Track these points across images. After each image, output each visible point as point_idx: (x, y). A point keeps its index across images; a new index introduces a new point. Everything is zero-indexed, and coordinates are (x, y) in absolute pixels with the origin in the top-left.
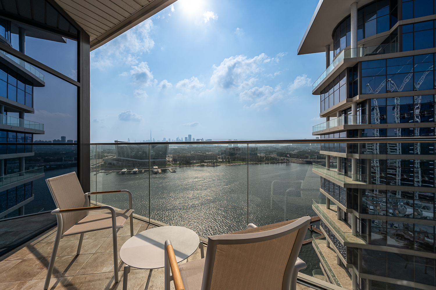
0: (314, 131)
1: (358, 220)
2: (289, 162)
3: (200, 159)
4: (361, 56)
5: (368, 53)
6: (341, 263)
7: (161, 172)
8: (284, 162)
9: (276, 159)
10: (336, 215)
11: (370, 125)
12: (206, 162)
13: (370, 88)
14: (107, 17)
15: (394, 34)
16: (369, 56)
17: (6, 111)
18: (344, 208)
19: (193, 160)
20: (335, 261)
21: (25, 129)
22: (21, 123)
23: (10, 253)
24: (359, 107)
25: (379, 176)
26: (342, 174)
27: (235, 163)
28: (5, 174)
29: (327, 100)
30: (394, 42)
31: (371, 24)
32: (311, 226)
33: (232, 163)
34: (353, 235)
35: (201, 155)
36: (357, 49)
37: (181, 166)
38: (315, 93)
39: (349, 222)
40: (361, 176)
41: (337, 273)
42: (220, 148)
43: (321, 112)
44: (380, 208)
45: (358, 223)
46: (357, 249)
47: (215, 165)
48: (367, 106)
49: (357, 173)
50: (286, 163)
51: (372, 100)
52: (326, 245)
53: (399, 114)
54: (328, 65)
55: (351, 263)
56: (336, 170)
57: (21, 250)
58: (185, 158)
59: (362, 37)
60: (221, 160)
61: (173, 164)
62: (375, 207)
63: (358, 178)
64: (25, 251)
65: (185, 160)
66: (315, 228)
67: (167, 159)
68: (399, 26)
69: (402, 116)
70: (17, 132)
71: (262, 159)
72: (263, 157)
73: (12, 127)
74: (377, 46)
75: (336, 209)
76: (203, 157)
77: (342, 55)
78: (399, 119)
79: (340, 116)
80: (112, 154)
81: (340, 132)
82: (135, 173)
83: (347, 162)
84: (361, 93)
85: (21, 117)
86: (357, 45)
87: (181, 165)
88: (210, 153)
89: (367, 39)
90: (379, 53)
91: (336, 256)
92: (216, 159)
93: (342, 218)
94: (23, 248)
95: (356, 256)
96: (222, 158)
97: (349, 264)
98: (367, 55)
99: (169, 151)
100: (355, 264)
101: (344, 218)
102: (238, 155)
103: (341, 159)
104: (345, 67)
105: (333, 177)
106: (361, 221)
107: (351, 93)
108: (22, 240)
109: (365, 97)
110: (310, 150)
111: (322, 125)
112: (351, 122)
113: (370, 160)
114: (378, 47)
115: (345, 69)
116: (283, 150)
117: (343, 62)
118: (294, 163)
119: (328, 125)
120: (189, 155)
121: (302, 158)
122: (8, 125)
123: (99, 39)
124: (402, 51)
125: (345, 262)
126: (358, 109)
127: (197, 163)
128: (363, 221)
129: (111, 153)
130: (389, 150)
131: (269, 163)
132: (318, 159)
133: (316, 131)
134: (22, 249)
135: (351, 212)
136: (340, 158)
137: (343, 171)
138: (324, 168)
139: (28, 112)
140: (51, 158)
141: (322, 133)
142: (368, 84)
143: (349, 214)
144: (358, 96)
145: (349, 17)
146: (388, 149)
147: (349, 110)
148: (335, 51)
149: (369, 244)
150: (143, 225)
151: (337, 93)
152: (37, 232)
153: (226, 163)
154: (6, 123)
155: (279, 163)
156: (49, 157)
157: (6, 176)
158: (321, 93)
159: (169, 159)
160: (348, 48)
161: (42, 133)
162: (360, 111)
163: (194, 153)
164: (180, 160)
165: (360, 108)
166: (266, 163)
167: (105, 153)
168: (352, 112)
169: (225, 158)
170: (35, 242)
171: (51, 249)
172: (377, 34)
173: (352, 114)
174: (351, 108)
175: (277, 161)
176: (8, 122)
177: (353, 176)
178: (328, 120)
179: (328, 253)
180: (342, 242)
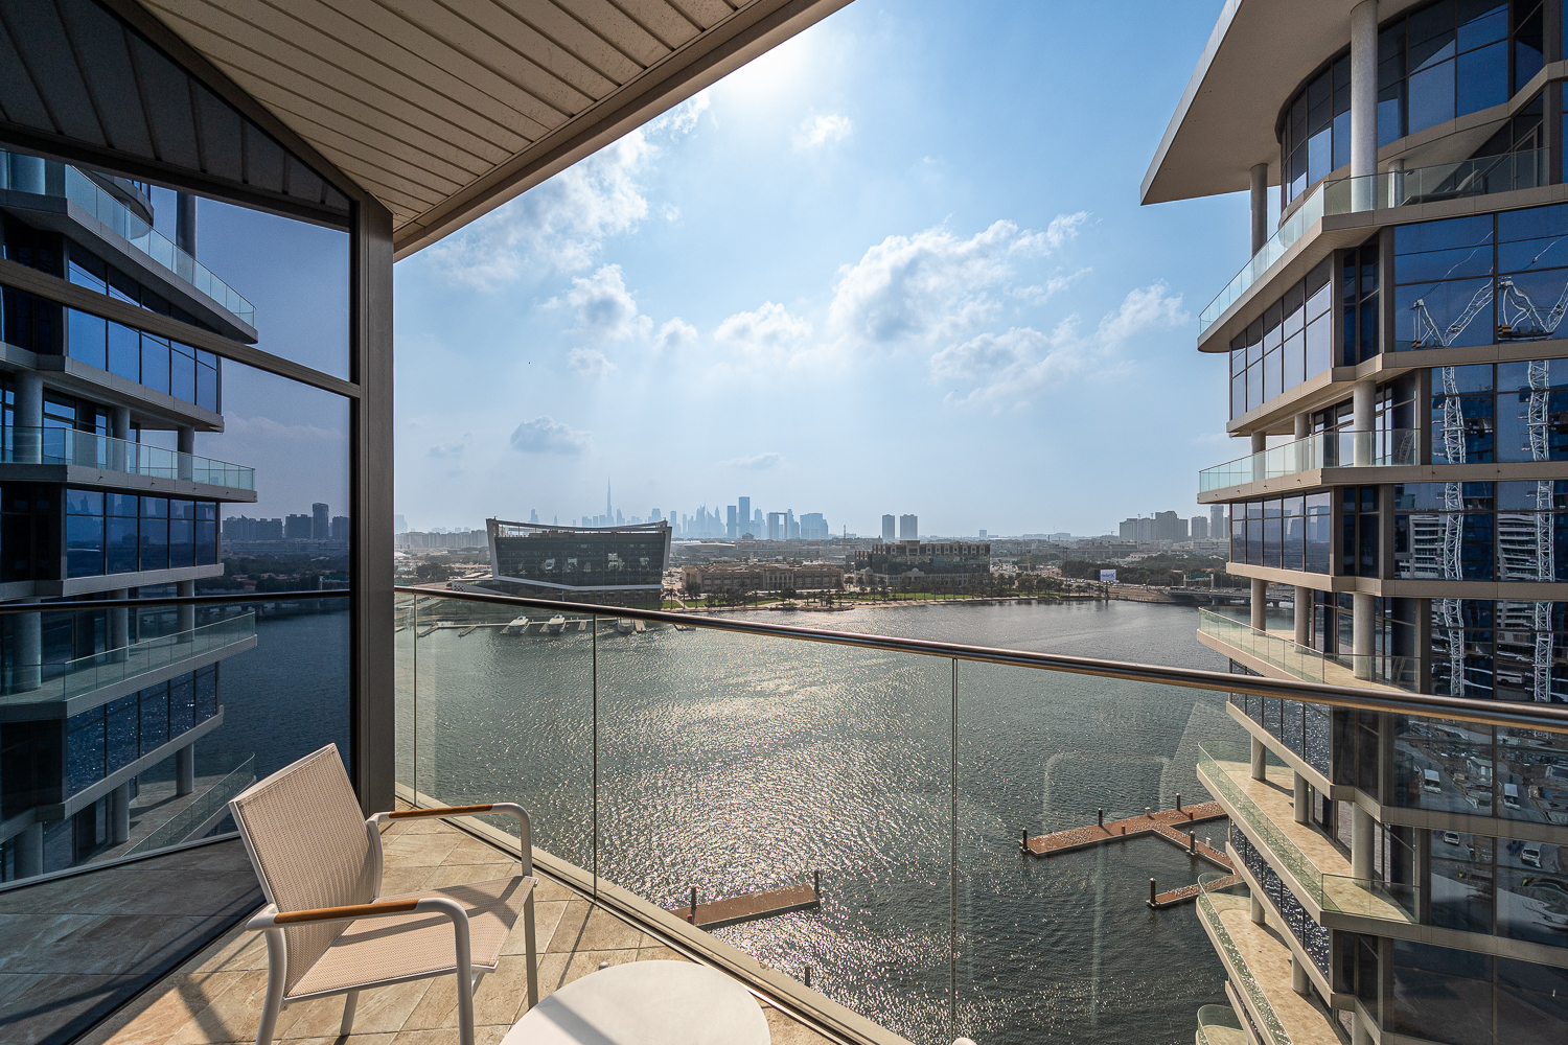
0: (1206, 489)
1: (1378, 831)
2: (1108, 599)
3: (780, 584)
4: (1391, 204)
5: (1420, 192)
6: (1311, 988)
7: (644, 629)
8: (1090, 598)
9: (1057, 586)
10: (1292, 805)
11: (1428, 468)
12: (801, 597)
13: (1426, 318)
14: (451, 153)
15: (1529, 114)
16: (1425, 204)
17: (136, 426)
18: (1323, 784)
19: (757, 589)
20: (1284, 978)
21: (196, 486)
22: (183, 468)
23: (121, 1013)
24: (1382, 398)
25: (1462, 656)
26: (1315, 654)
27: (905, 600)
28: (133, 637)
29: (1255, 371)
30: (1529, 145)
31: (1433, 82)
32: (1193, 837)
33: (895, 600)
34: (1357, 885)
35: (783, 571)
36: (1376, 178)
37: (714, 609)
38: (1208, 346)
39: (1341, 834)
40: (1388, 662)
41: (1293, 1024)
42: (852, 547)
43: (1231, 419)
44: (1467, 778)
45: (1378, 838)
46: (1375, 939)
47: (834, 606)
48: (1417, 395)
49: (1372, 652)
50: (1098, 599)
51: (1434, 371)
52: (1248, 917)
53: (1545, 416)
54: (1260, 239)
55: (1350, 991)
56: (1292, 634)
57: (157, 1003)
58: (726, 582)
59: (1397, 131)
60: (858, 590)
61: (684, 601)
62: (1444, 774)
63: (1379, 671)
64: (171, 1007)
65: (726, 587)
66: (1207, 845)
67: (665, 584)
68: (1550, 82)
69: (1556, 423)
70: (170, 496)
71: (1005, 584)
72: (1011, 577)
73: (153, 480)
74: (1457, 166)
75: (1291, 784)
76: (790, 578)
77: (1316, 205)
78: (1546, 435)
79: (1307, 431)
80: (476, 566)
81: (1305, 492)
82: (555, 632)
83: (1334, 607)
84: (1391, 347)
85: (184, 446)
86: (1376, 162)
87: (714, 606)
88: (815, 563)
89: (1416, 137)
90: (1466, 193)
91: (1290, 961)
92: (839, 585)
93: (1314, 819)
94: (167, 996)
95: (1369, 965)
96: (860, 582)
97: (1339, 996)
98: (1414, 201)
99: (671, 555)
100: (1367, 996)
101: (1321, 820)
102: (916, 569)
103: (1309, 595)
104: (1326, 250)
105: (1278, 663)
106: (1387, 834)
107: (1352, 346)
108: (162, 955)
109: (1408, 361)
110: (1187, 552)
111: (1237, 466)
112: (1351, 456)
113: (1427, 603)
114: (1462, 166)
115: (1329, 255)
116: (1084, 553)
117: (1320, 231)
118: (1127, 600)
119: (1260, 468)
120: (742, 568)
121: (1157, 585)
122: (143, 476)
123: (424, 221)
124: (1560, 182)
125: (1326, 989)
126: (1379, 407)
127: (770, 598)
128: (1398, 833)
129: (475, 563)
130: (1503, 565)
131: (1033, 601)
132: (1217, 585)
133: (1214, 487)
134: (161, 1000)
135: (1351, 800)
136: (1307, 591)
137: (1320, 638)
138: (1242, 626)
139: (207, 427)
140: (282, 577)
141: (1238, 496)
142: (1421, 302)
143: (1342, 804)
144: (1379, 358)
145: (1343, 56)
146: (1501, 561)
147: (1341, 410)
148: (1289, 185)
149: (1421, 923)
150: (572, 907)
151: (1294, 346)
152: (215, 924)
153: (874, 600)
154: (137, 468)
155: (1068, 599)
156: (273, 575)
157: (134, 646)
158: (1234, 345)
159: (673, 581)
160: (1339, 174)
161: (250, 497)
162: (1389, 413)
163: (759, 561)
164: (709, 588)
165: (1389, 404)
166: (1019, 602)
167: (455, 563)
168: (1354, 416)
169: (871, 582)
170: (207, 967)
171: (255, 1003)
172: (1456, 116)
173: (1354, 427)
174: (1350, 401)
175: (1062, 594)
176: (143, 463)
177: (1359, 662)
178: (1260, 447)
179: (1259, 948)
180: (1315, 910)
